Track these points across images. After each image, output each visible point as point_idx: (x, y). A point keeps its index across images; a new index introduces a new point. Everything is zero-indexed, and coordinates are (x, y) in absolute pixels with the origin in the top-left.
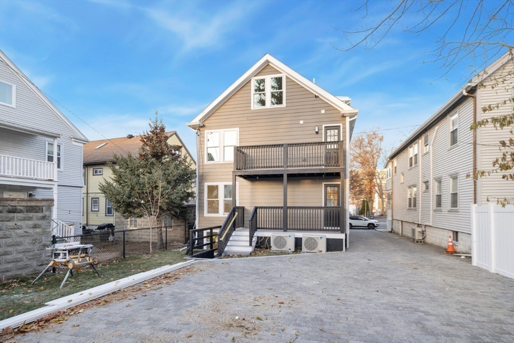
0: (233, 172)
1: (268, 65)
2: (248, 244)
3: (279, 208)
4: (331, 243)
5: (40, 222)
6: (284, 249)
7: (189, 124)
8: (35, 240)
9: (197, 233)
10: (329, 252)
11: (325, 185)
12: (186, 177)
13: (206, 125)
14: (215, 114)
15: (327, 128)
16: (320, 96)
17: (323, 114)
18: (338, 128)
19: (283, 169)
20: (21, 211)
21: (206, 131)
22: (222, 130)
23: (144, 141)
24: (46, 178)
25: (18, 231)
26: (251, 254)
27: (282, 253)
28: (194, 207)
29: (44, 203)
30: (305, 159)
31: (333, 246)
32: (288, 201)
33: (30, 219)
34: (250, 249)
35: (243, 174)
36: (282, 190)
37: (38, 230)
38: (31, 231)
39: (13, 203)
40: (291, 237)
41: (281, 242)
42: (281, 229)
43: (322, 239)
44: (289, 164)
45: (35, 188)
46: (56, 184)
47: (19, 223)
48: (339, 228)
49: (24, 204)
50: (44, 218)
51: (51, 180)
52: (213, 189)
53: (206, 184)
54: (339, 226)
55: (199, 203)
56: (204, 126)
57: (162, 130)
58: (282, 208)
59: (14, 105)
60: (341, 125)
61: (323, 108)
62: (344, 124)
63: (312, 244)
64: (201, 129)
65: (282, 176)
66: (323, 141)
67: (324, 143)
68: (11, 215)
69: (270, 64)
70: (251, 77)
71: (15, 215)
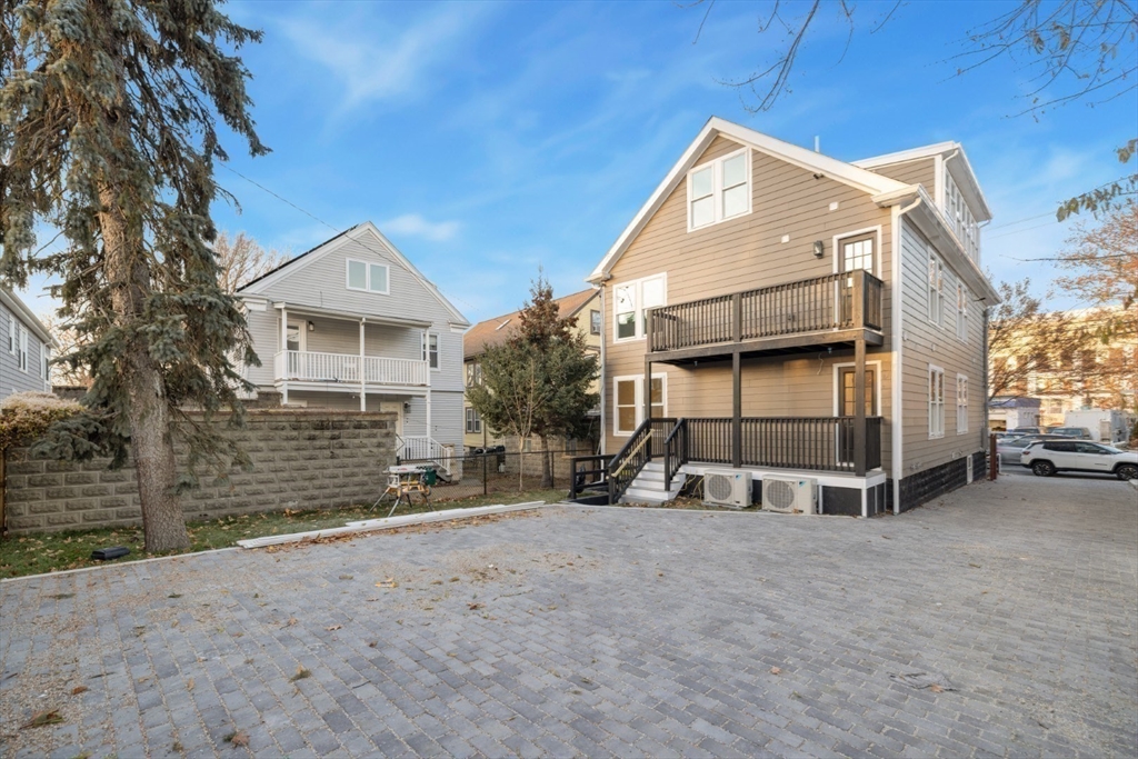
0: (646, 356)
1: (718, 137)
2: (662, 486)
3: (725, 420)
4: (832, 496)
5: (384, 440)
6: (727, 501)
7: (589, 279)
8: (379, 461)
9: (602, 461)
10: (828, 516)
11: (839, 368)
12: (583, 370)
13: (614, 274)
14: (627, 255)
15: (843, 242)
16: (827, 175)
17: (835, 211)
18: (871, 235)
19: (732, 343)
20: (365, 427)
21: (615, 287)
22: (639, 281)
23: (522, 317)
24: (418, 383)
25: (364, 450)
26: (663, 505)
27: (721, 507)
28: (598, 418)
29: (388, 417)
30: (793, 317)
31: (835, 503)
32: (744, 407)
33: (374, 436)
34: (665, 496)
35: (667, 358)
36: (730, 385)
37: (382, 450)
38: (375, 450)
39: (358, 418)
40: (740, 479)
41: (722, 485)
42: (730, 462)
43: (804, 486)
44: (744, 333)
45: (411, 396)
46: (429, 389)
47: (365, 441)
48: (852, 465)
49: (368, 418)
50: (387, 435)
51: (423, 385)
52: (627, 389)
53: (617, 379)
54: (851, 460)
55: (606, 413)
56: (611, 278)
57: (549, 295)
58: (730, 420)
59: (388, 293)
60: (879, 228)
61: (833, 198)
62: (887, 225)
63: (783, 494)
64: (608, 284)
65: (729, 357)
66: (835, 271)
67: (836, 275)
68: (357, 431)
69: (721, 135)
70: (686, 170)
71: (361, 431)
